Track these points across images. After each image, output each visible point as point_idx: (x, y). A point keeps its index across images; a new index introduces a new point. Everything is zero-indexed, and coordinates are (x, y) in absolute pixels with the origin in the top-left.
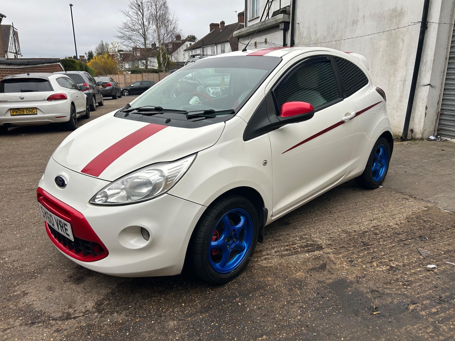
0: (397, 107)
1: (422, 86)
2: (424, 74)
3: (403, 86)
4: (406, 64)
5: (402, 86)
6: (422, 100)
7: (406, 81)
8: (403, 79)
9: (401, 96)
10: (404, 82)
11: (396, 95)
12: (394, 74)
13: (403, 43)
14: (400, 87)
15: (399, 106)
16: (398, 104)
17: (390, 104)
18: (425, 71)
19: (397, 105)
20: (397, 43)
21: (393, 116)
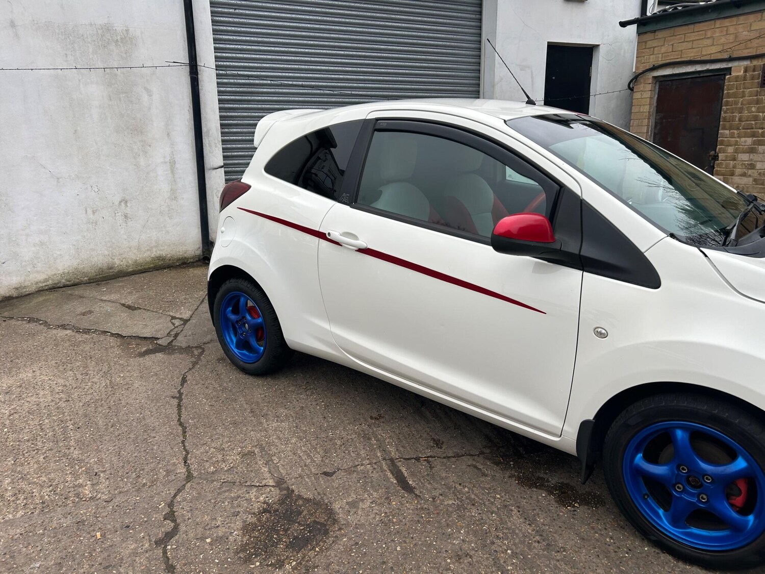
0: (169, 211)
1: (211, 170)
2: (210, 151)
3: (173, 172)
4: (168, 134)
5: (169, 172)
6: (216, 191)
7: (175, 163)
8: (168, 159)
9: (171, 190)
10: (172, 166)
11: (160, 190)
12: (145, 152)
13: (150, 96)
14: (167, 174)
15: (173, 207)
16: (169, 203)
17: (150, 207)
18: (210, 146)
19: (168, 206)
20: (133, 93)
21: (165, 227)
